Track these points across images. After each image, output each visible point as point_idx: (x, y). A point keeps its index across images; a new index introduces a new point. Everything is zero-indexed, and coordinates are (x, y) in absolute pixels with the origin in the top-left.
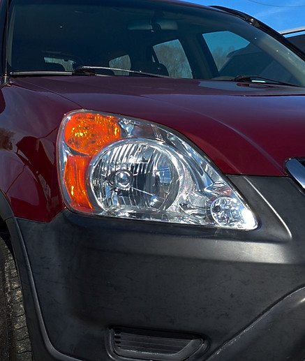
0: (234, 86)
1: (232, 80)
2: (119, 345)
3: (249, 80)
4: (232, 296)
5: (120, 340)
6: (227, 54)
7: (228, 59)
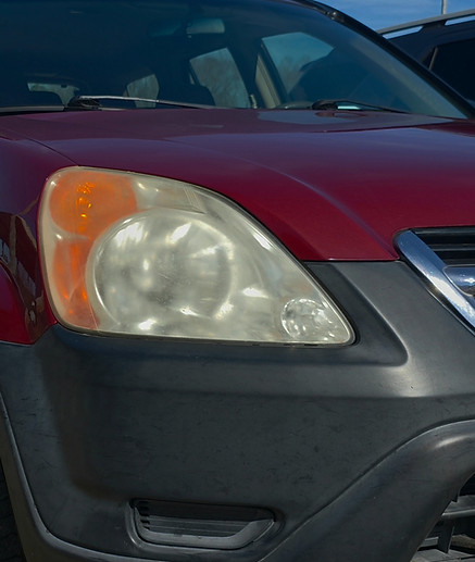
0: (310, 117)
1: (308, 108)
2: (148, 525)
3: (334, 106)
4: (316, 449)
5: (148, 519)
6: (300, 66)
7: (302, 74)
